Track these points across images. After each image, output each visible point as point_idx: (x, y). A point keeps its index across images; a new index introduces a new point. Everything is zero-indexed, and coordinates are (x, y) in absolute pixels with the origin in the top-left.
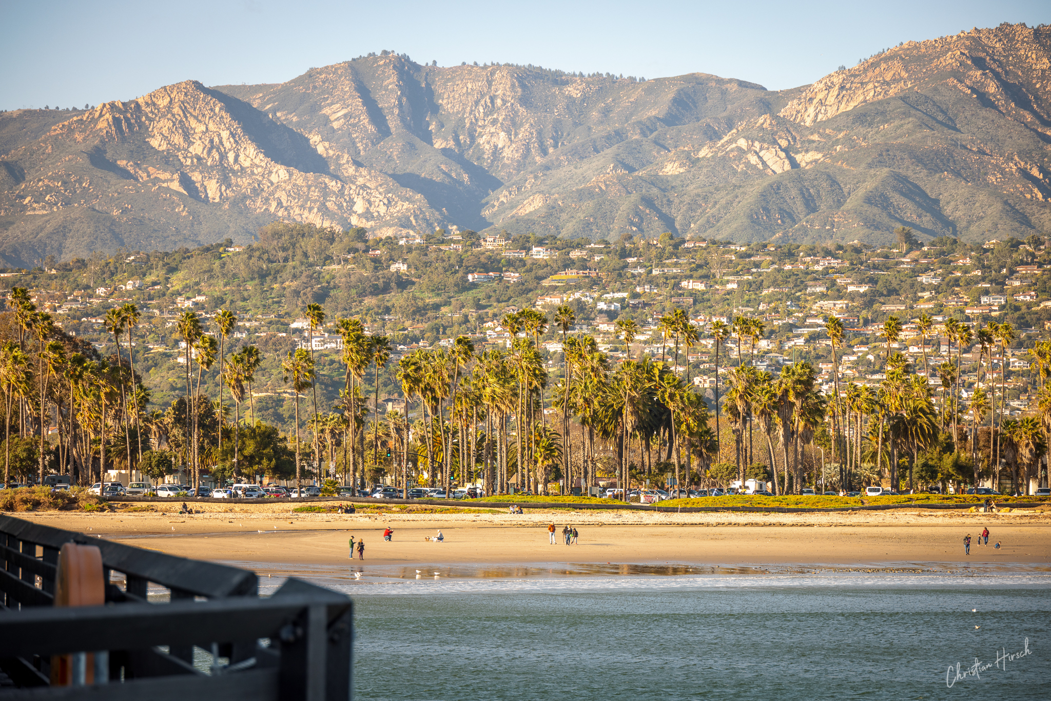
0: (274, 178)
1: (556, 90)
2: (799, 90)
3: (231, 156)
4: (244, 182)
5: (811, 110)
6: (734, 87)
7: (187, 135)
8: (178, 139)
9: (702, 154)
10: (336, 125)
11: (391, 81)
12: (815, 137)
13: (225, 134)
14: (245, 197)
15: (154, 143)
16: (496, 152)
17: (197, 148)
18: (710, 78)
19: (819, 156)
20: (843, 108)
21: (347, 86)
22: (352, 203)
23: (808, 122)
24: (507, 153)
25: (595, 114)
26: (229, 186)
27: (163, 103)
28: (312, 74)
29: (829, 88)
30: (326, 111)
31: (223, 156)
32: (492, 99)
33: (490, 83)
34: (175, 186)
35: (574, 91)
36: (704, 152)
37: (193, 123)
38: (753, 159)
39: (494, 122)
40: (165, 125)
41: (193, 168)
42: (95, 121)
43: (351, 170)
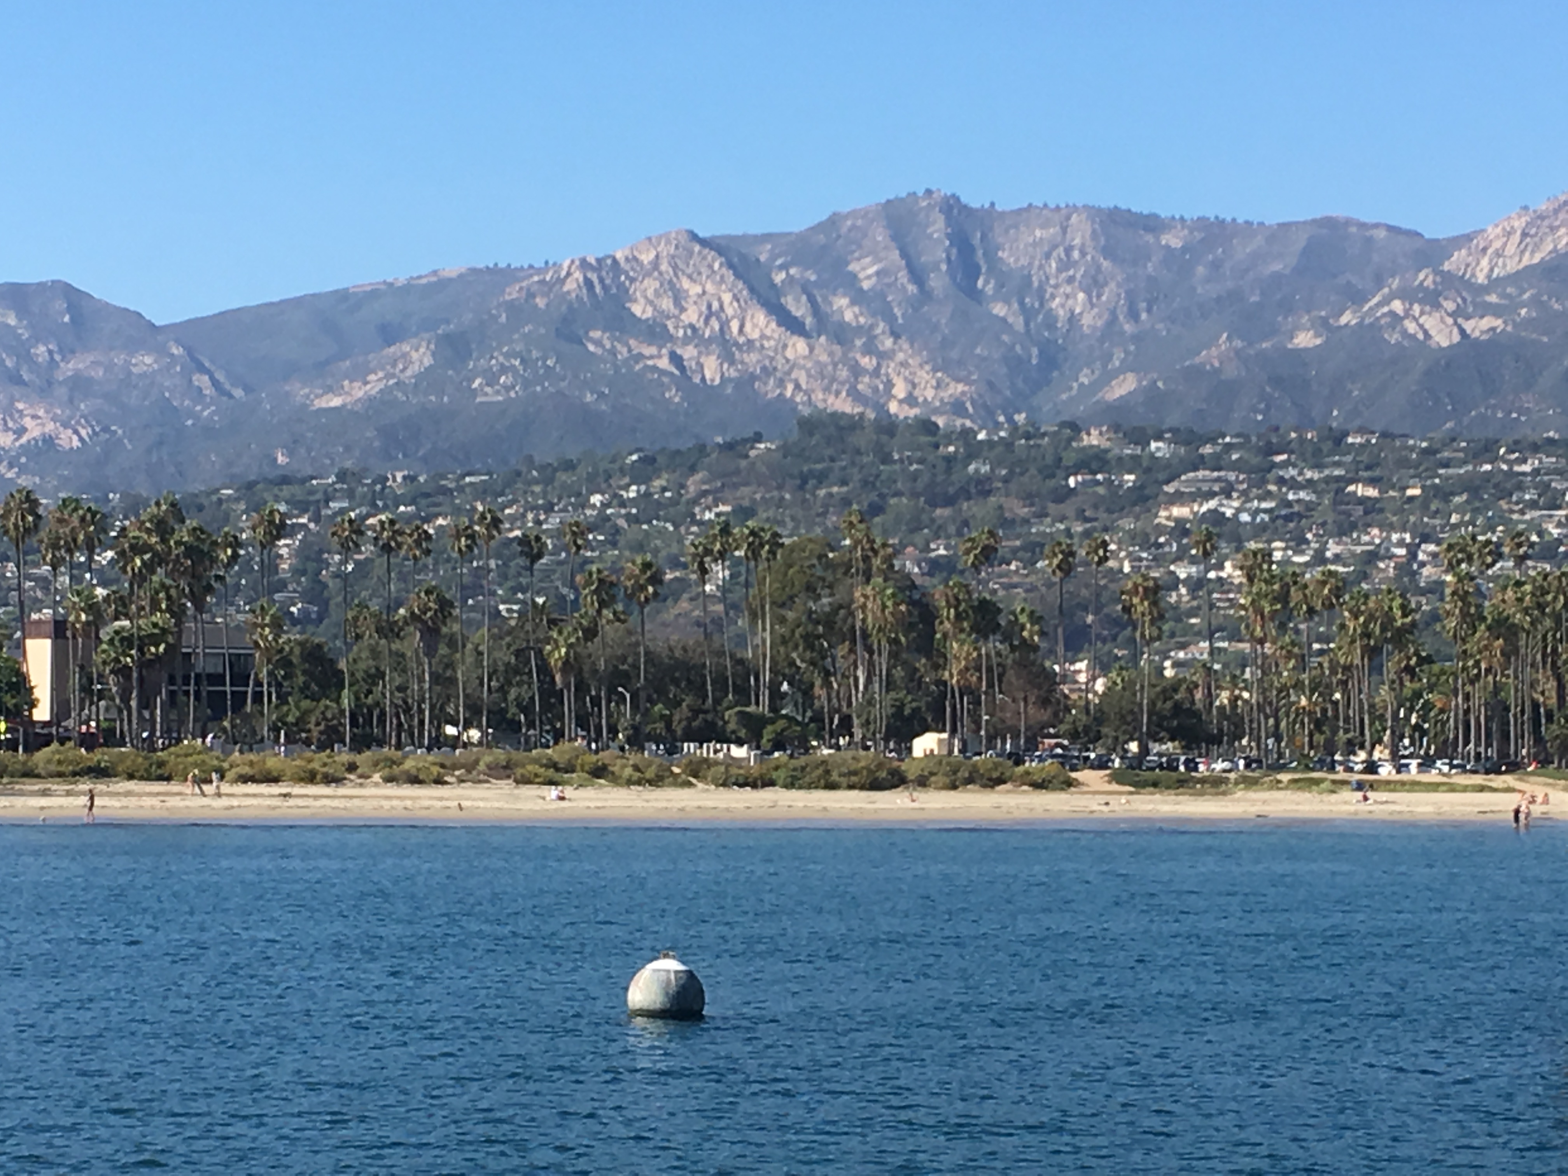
0: (789, 353)
1: (1150, 238)
2: (1468, 238)
3: (735, 326)
4: (752, 358)
5: (1485, 262)
6: (1382, 234)
7: (679, 297)
8: (667, 304)
9: (1344, 320)
10: (866, 285)
11: (938, 227)
12: (1493, 298)
13: (727, 298)
14: (753, 378)
15: (637, 309)
16: (1073, 319)
17: (691, 316)
18: (1348, 222)
19: (1498, 323)
20: (1526, 261)
21: (880, 236)
22: (890, 385)
23: (1481, 278)
24: (1087, 321)
25: (1201, 270)
26: (732, 363)
27: (647, 258)
28: (834, 221)
29: (1509, 234)
30: (853, 267)
31: (724, 326)
32: (1068, 250)
33: (1064, 230)
34: (664, 363)
35: (1173, 240)
36: (1347, 318)
37: (686, 284)
38: (1411, 327)
39: (1070, 280)
40: (651, 285)
41: (686, 341)
42: (563, 281)
43: (889, 343)
